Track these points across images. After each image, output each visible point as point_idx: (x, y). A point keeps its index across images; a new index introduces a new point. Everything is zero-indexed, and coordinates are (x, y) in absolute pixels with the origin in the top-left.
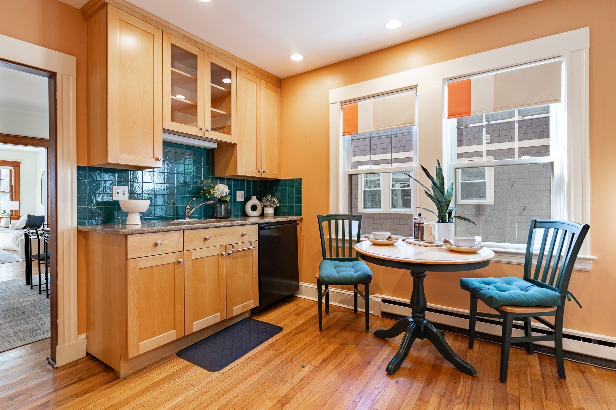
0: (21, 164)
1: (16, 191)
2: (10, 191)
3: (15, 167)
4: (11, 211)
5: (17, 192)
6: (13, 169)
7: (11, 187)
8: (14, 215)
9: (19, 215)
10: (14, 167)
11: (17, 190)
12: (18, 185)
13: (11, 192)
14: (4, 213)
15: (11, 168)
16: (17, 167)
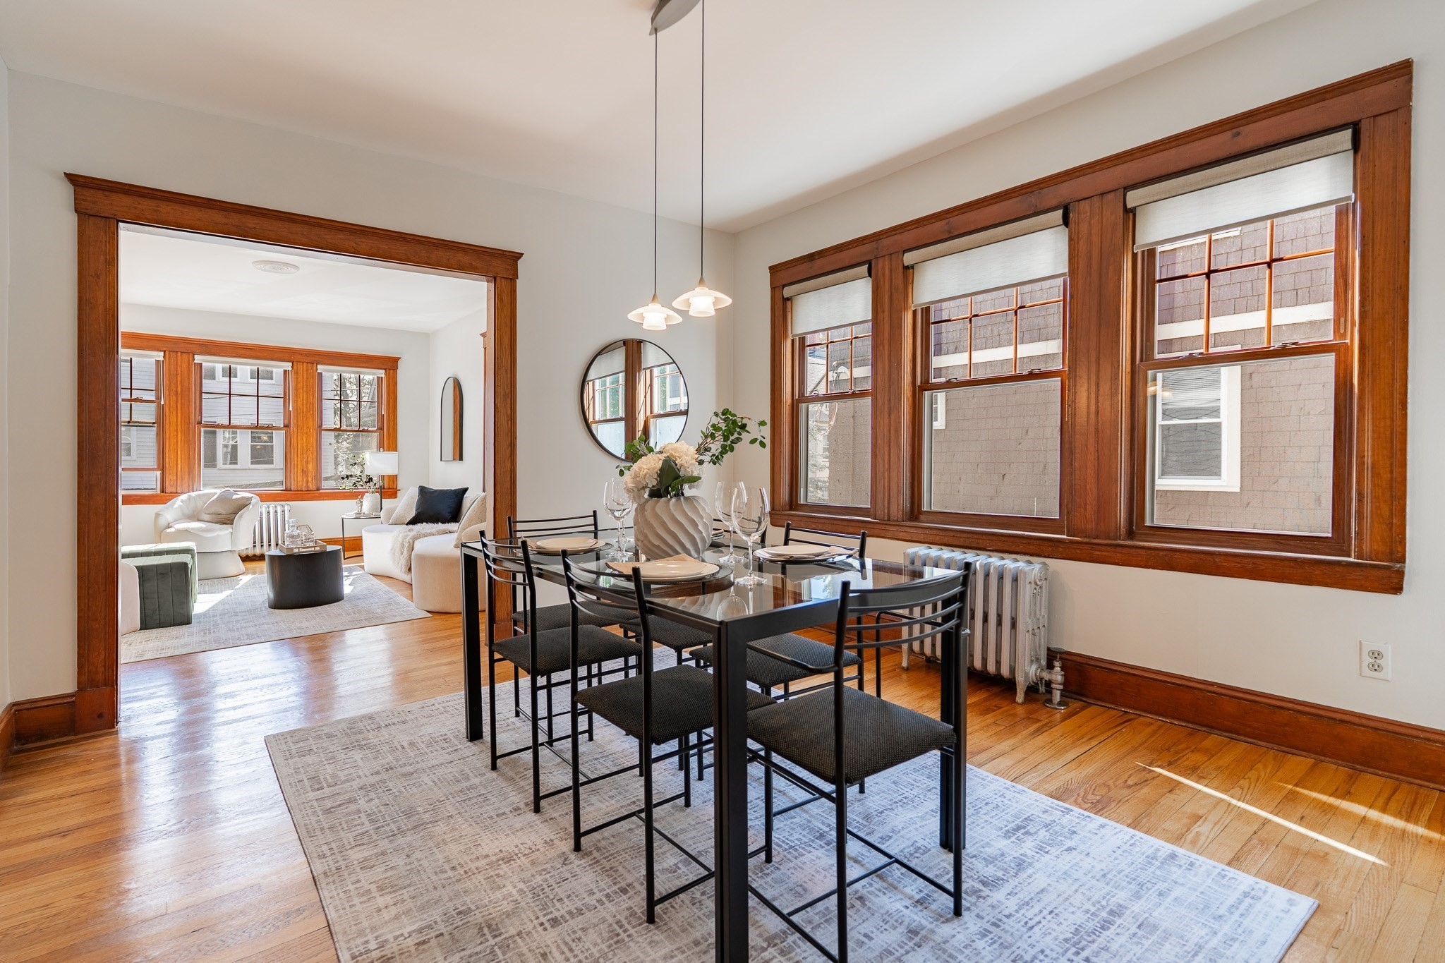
1: (389, 429)
2: (378, 429)
3: (387, 370)
4: (382, 477)
5: (392, 430)
6: (383, 376)
7: (380, 417)
8: (387, 487)
9: (397, 486)
10: (383, 369)
11: (391, 425)
12: (395, 415)
13: (379, 431)
14: (369, 482)
15: (381, 373)
16: (391, 371)
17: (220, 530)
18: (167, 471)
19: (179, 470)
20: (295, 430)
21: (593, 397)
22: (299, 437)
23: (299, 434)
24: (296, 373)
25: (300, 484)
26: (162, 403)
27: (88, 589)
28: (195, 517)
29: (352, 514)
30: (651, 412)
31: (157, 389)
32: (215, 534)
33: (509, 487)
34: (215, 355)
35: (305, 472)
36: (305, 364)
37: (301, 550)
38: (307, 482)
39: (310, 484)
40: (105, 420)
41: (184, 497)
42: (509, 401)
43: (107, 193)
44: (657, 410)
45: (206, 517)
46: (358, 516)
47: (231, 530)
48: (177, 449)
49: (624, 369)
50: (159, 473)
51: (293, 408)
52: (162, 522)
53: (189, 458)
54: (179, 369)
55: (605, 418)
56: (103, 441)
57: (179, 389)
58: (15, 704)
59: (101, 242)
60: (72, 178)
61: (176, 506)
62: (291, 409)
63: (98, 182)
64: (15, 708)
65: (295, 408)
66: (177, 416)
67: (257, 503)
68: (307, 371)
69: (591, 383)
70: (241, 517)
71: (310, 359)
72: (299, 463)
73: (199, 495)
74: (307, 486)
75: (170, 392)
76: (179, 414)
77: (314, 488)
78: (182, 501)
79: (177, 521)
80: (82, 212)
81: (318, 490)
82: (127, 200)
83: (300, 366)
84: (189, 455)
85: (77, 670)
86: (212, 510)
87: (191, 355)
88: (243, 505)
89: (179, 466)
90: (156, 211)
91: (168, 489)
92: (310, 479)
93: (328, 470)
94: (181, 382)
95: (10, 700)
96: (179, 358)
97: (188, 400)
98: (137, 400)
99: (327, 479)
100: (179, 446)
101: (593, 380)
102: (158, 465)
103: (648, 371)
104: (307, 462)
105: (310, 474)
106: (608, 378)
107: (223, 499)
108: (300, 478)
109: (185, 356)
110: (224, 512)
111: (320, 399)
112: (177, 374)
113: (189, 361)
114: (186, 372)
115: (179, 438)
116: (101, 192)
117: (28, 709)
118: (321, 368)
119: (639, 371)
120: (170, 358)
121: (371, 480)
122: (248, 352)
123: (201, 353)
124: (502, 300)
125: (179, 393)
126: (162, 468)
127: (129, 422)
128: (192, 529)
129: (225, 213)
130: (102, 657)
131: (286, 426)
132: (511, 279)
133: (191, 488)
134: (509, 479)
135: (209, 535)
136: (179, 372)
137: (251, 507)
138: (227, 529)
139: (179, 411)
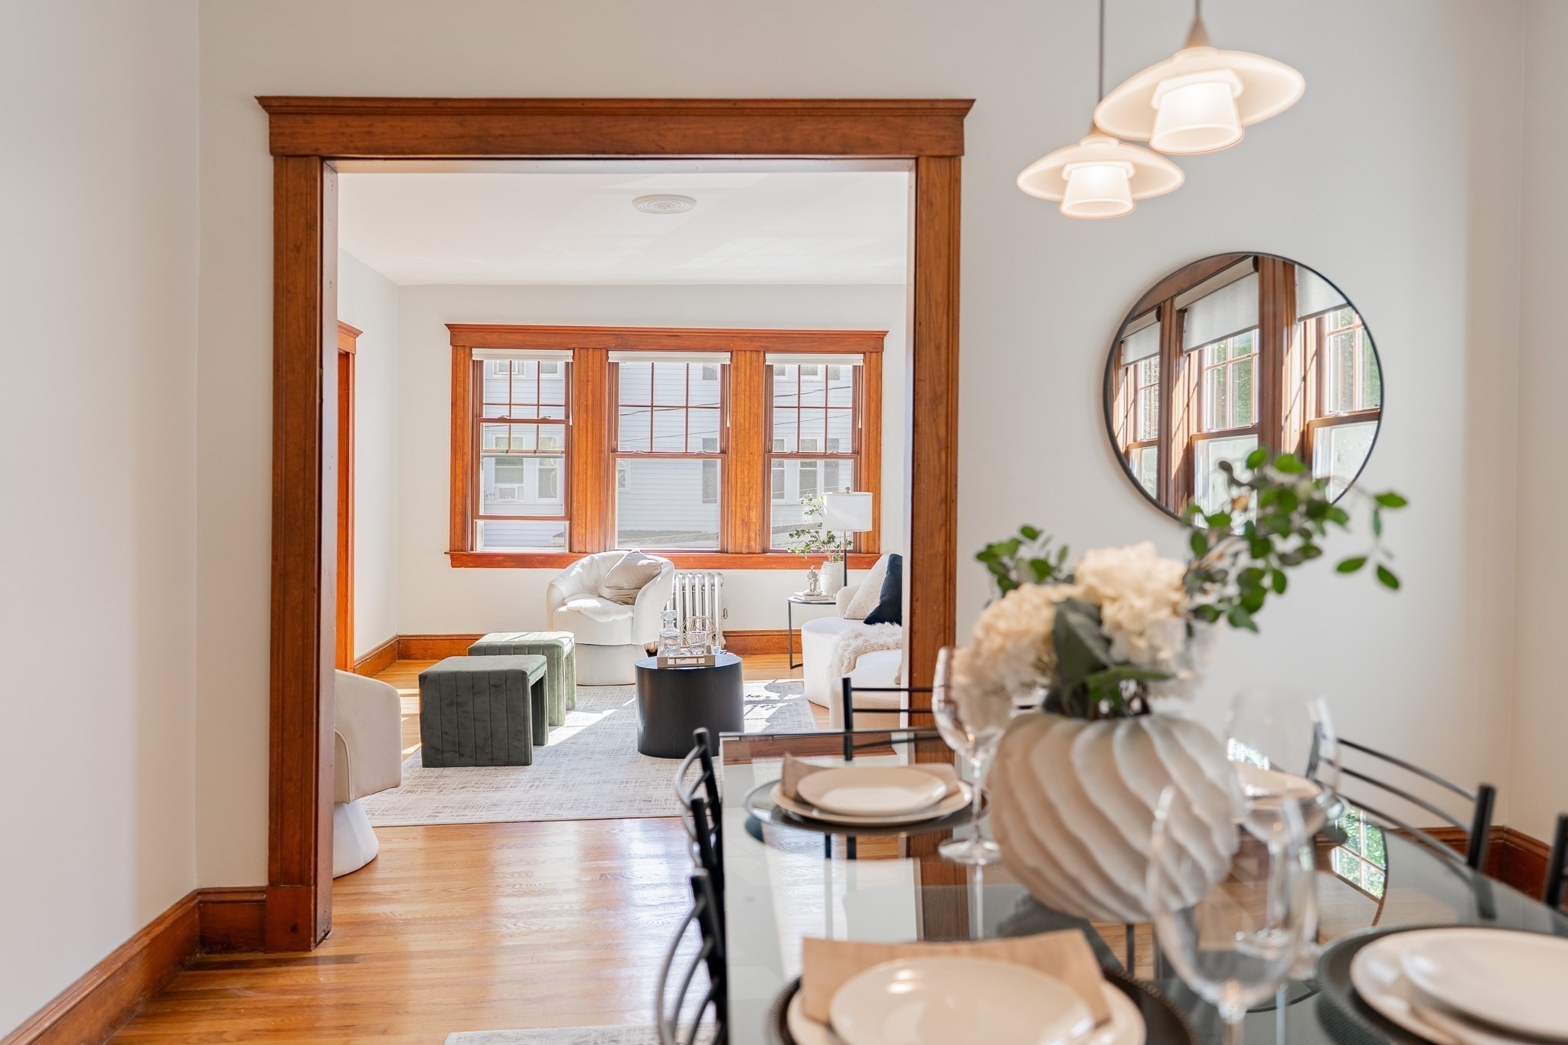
0: (886, 339)
1: (869, 454)
2: (853, 453)
3: (868, 354)
4: (855, 534)
5: (872, 456)
6: (861, 364)
7: (856, 433)
8: (862, 550)
9: (879, 549)
10: (864, 353)
11: (872, 446)
12: (877, 428)
13: (855, 456)
14: (829, 542)
15: (858, 359)
16: (874, 355)
17: (618, 613)
18: (575, 519)
19: (589, 519)
20: (734, 457)
21: (1199, 384)
22: (739, 469)
23: (739, 464)
24: (737, 368)
25: (739, 541)
26: (571, 424)
27: (283, 731)
28: (594, 592)
29: (801, 595)
30: (1319, 412)
31: (567, 405)
32: (611, 619)
33: (941, 587)
34: (632, 349)
35: (746, 524)
36: (748, 353)
37: (679, 662)
38: (749, 539)
39: (753, 543)
40: (305, 472)
41: (585, 560)
42: (942, 410)
43: (307, 118)
44: (1330, 409)
45: (606, 592)
46: (809, 599)
47: (630, 614)
48: (586, 489)
49: (1256, 321)
50: (568, 523)
51: (731, 423)
52: (556, 596)
53: (600, 503)
54: (590, 374)
55: (1221, 429)
56: (302, 504)
57: (590, 401)
58: (201, 892)
59: (301, 195)
60: (265, 102)
61: (574, 573)
62: (728, 425)
63: (295, 103)
64: (200, 898)
65: (735, 424)
66: (587, 441)
67: (669, 573)
68: (751, 363)
69: (1195, 355)
70: (644, 594)
71: (756, 345)
72: (738, 509)
73: (603, 559)
74: (749, 547)
75: (579, 407)
76: (589, 439)
77: (758, 549)
78: (582, 566)
79: (574, 595)
80: (283, 154)
81: (764, 551)
82: (331, 123)
83: (741, 356)
84: (600, 499)
85: (268, 854)
86: (614, 582)
87: (604, 351)
88: (649, 576)
89: (589, 514)
90: (369, 133)
91: (576, 548)
92: (753, 535)
93: (778, 517)
94: (592, 392)
95: (194, 885)
96: (590, 357)
97: (601, 418)
98: (545, 421)
99: (778, 530)
100: (589, 485)
101: (1200, 348)
102: (566, 513)
103: (1312, 323)
104: (749, 508)
105: (753, 527)
106: (1230, 340)
107: (629, 565)
108: (739, 534)
109: (598, 353)
110: (626, 586)
111: (769, 408)
112: (587, 381)
113: (601, 360)
114: (598, 376)
115: (589, 473)
116: (299, 118)
117: (214, 903)
118: (771, 358)
119: (1290, 323)
120: (579, 359)
121: (831, 539)
122: (674, 342)
123: (616, 349)
124: (930, 203)
125: (590, 407)
126: (569, 516)
127: (535, 452)
128: (586, 609)
129: (460, 118)
130: (297, 838)
131: (723, 452)
132: (950, 157)
133: (602, 546)
134: (940, 570)
135: (604, 620)
136: (590, 378)
137: (659, 578)
138: (625, 613)
139: (589, 435)
